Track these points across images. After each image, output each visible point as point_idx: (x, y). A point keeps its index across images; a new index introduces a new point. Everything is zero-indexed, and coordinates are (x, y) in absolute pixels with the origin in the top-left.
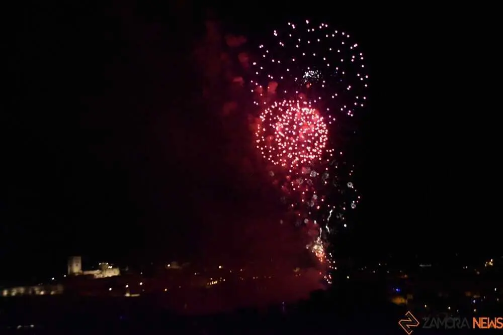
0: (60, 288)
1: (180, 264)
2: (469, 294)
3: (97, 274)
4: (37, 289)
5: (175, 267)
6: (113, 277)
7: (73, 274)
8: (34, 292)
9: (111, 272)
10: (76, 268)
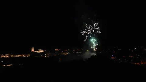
0: (29, 55)
1: (58, 49)
2: (130, 56)
3: (38, 52)
4: (23, 55)
5: (57, 50)
6: (42, 52)
7: (32, 52)
8: (23, 56)
9: (42, 51)
10: (33, 50)
